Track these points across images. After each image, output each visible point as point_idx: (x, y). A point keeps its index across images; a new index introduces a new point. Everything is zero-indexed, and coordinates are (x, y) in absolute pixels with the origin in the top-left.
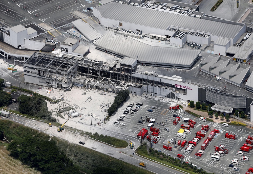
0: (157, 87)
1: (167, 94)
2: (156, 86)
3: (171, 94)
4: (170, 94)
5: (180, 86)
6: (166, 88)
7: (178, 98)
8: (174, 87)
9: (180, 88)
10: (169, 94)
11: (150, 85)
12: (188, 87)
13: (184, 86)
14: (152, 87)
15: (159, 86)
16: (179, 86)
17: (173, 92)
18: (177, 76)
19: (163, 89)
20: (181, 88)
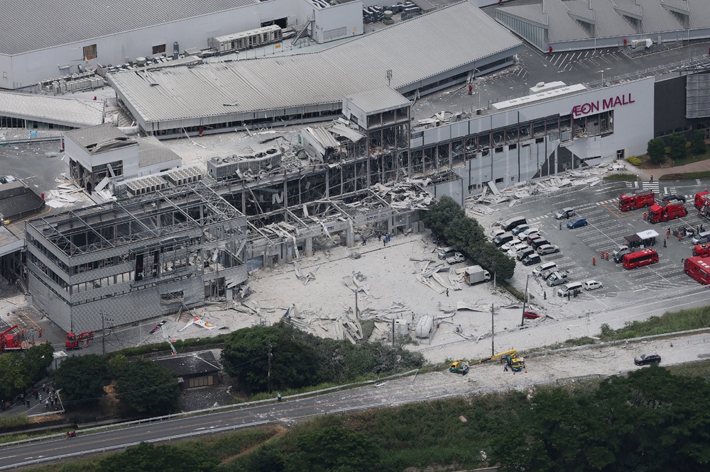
0: (506, 148)
1: (542, 161)
2: (499, 150)
3: (556, 158)
4: (553, 155)
5: (592, 106)
6: (539, 141)
7: (582, 161)
8: (567, 120)
9: (590, 114)
10: (548, 158)
11: (480, 155)
12: (618, 97)
13: (604, 101)
14: (488, 158)
15: (513, 142)
16: (587, 108)
17: (563, 145)
18: (545, 85)
19: (527, 147)
20: (595, 112)
